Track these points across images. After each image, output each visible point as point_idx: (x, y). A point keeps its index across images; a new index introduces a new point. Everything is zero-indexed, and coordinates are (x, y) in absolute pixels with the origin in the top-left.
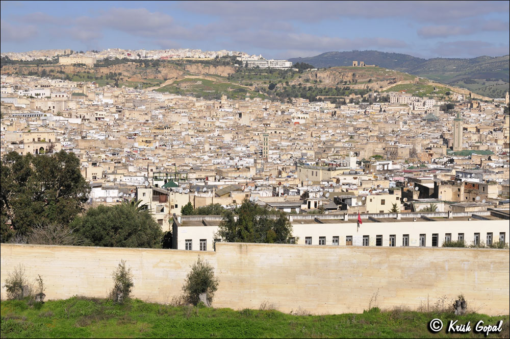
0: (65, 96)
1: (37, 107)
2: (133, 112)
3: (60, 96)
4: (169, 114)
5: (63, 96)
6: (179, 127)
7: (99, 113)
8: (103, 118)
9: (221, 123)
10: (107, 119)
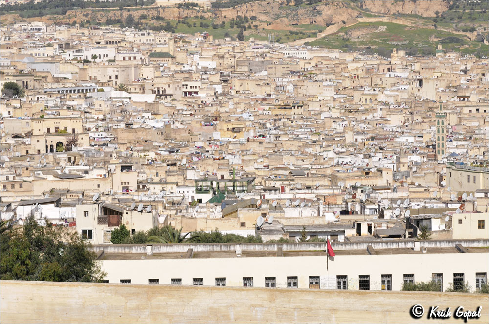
0: (138, 58)
1: (91, 77)
2: (247, 82)
3: (130, 58)
4: (304, 84)
5: (135, 58)
6: (318, 104)
7: (190, 84)
8: (196, 93)
9: (387, 96)
10: (202, 94)
